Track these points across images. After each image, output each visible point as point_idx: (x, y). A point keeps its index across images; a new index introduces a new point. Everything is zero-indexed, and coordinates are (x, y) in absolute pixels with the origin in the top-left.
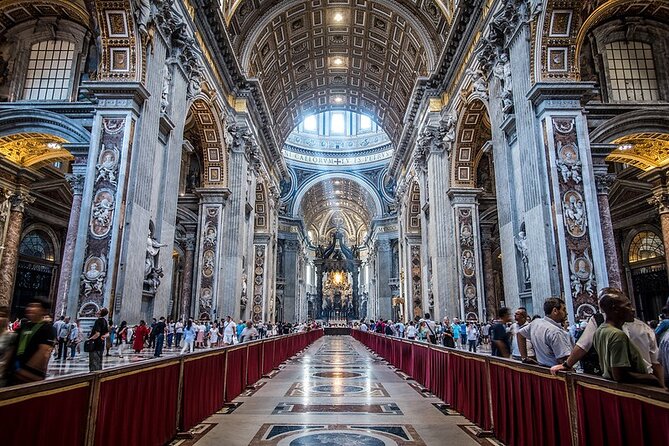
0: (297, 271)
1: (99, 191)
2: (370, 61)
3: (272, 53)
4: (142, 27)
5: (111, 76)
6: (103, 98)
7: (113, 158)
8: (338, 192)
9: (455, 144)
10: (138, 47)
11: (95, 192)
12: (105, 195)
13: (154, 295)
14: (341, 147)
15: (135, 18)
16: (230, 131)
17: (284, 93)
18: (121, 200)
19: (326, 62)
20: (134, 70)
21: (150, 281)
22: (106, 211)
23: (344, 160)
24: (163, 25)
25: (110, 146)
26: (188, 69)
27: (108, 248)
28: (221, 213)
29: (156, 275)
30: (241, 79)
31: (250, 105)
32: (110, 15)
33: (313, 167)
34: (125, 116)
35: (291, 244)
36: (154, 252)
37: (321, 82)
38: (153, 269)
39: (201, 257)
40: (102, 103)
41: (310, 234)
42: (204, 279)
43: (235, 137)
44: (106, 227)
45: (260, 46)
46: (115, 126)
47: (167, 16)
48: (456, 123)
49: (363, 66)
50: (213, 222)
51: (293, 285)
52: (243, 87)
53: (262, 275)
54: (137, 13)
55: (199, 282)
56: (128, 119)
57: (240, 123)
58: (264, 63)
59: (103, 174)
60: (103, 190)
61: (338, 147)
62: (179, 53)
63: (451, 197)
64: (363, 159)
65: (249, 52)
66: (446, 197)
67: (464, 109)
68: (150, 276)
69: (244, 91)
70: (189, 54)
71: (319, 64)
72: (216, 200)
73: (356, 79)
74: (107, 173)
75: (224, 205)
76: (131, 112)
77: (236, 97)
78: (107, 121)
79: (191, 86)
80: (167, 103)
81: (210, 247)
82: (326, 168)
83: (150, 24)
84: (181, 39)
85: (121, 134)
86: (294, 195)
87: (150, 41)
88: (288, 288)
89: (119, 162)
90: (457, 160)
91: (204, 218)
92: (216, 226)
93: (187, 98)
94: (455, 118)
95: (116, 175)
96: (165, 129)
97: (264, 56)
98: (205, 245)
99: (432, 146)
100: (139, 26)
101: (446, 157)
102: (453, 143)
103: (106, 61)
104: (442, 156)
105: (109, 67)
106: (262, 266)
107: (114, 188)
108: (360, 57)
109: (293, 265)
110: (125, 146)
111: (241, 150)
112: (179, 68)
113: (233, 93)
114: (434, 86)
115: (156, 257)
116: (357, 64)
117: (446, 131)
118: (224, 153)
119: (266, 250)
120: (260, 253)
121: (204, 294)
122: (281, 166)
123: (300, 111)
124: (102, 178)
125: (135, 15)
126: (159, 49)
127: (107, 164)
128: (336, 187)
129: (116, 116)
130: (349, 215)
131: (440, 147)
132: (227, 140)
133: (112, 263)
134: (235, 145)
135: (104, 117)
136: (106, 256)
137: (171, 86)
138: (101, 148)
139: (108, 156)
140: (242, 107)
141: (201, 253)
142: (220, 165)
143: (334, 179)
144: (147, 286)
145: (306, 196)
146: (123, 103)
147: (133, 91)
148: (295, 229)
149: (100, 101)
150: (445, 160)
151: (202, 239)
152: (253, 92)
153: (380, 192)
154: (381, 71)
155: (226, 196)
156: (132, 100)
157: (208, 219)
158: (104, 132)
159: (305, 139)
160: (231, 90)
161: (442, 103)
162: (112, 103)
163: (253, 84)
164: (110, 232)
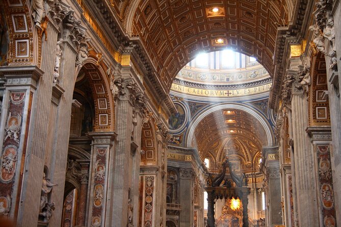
0: (192, 197)
1: (7, 147)
2: (243, 10)
3: (154, 11)
4: (37, 24)
5: (16, 61)
6: (10, 78)
7: (17, 122)
8: (230, 121)
9: (312, 87)
10: (36, 38)
11: (4, 148)
12: (12, 150)
13: (48, 224)
14: (231, 80)
15: (33, 18)
16: (116, 83)
17: (169, 42)
18: (21, 154)
19: (205, 12)
20: (32, 55)
21: (44, 214)
22: (11, 162)
23: (234, 92)
24: (55, 17)
25: (15, 113)
26: (76, 44)
27: (11, 189)
28: (108, 153)
29: (49, 208)
30: (125, 39)
31: (133, 59)
32: (15, 17)
33: (205, 99)
34: (25, 90)
35: (185, 172)
36: (48, 191)
37: (202, 28)
38: (46, 205)
39: (92, 190)
40: (9, 82)
41: (207, 161)
42: (94, 208)
43: (120, 88)
44: (10, 174)
45: (142, 8)
46: (18, 98)
47: (57, 10)
48: (310, 69)
49: (238, 14)
50: (102, 160)
51: (188, 211)
52: (127, 45)
53: (151, 204)
54: (34, 14)
55: (91, 211)
56: (28, 92)
57: (125, 75)
58: (147, 21)
59: (9, 135)
60: (10, 146)
61: (228, 79)
62: (68, 33)
63: (310, 135)
64: (252, 90)
65: (133, 15)
66: (306, 134)
67: (315, 58)
68: (44, 210)
69: (128, 48)
70: (77, 32)
71: (199, 14)
72: (105, 141)
73: (233, 24)
74: (13, 134)
75: (111, 146)
76: (30, 87)
77: (121, 53)
78: (13, 95)
79: (80, 56)
80: (57, 75)
81: (99, 182)
82: (218, 100)
83: (45, 19)
84: (70, 23)
85: (23, 104)
86: (187, 126)
87: (44, 32)
88: (182, 214)
89: (21, 125)
90: (314, 100)
91: (95, 157)
92: (105, 164)
93: (76, 65)
94: (309, 65)
95: (19, 135)
96: (57, 94)
97: (147, 15)
98: (96, 179)
99: (293, 88)
100: (35, 23)
101: (306, 98)
102: (309, 86)
103: (13, 50)
104: (302, 97)
105: (15, 55)
106: (151, 195)
107: (17, 145)
108: (234, 7)
109: (187, 192)
110: (25, 113)
111: (126, 98)
112: (68, 45)
113: (119, 51)
114: (292, 34)
115: (49, 194)
116: (232, 12)
117: (304, 75)
118: (111, 102)
119: (155, 180)
120: (149, 183)
121: (94, 222)
122: (168, 104)
123: (185, 55)
124: (9, 137)
125: (32, 16)
126: (52, 35)
127: (13, 127)
128: (228, 117)
129: (19, 91)
130: (245, 142)
131: (300, 88)
132: (114, 91)
133: (14, 201)
134: (121, 94)
135: (10, 91)
136: (10, 195)
137: (62, 60)
138: (8, 115)
139: (14, 121)
140: (127, 61)
141: (92, 187)
142: (108, 112)
143: (226, 110)
144: (41, 218)
145: (200, 126)
146: (24, 81)
147: (31, 72)
148: (189, 158)
149: (8, 80)
150: (304, 101)
151: (93, 174)
152: (135, 48)
153: (270, 121)
154: (255, 17)
155: (113, 138)
156: (30, 79)
157: (98, 158)
158: (11, 103)
159: (196, 73)
160: (117, 49)
161: (302, 48)
162: (16, 81)
163: (135, 42)
164: (14, 178)
